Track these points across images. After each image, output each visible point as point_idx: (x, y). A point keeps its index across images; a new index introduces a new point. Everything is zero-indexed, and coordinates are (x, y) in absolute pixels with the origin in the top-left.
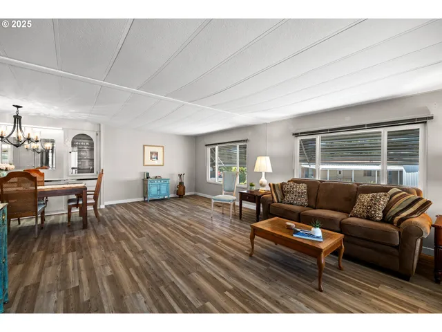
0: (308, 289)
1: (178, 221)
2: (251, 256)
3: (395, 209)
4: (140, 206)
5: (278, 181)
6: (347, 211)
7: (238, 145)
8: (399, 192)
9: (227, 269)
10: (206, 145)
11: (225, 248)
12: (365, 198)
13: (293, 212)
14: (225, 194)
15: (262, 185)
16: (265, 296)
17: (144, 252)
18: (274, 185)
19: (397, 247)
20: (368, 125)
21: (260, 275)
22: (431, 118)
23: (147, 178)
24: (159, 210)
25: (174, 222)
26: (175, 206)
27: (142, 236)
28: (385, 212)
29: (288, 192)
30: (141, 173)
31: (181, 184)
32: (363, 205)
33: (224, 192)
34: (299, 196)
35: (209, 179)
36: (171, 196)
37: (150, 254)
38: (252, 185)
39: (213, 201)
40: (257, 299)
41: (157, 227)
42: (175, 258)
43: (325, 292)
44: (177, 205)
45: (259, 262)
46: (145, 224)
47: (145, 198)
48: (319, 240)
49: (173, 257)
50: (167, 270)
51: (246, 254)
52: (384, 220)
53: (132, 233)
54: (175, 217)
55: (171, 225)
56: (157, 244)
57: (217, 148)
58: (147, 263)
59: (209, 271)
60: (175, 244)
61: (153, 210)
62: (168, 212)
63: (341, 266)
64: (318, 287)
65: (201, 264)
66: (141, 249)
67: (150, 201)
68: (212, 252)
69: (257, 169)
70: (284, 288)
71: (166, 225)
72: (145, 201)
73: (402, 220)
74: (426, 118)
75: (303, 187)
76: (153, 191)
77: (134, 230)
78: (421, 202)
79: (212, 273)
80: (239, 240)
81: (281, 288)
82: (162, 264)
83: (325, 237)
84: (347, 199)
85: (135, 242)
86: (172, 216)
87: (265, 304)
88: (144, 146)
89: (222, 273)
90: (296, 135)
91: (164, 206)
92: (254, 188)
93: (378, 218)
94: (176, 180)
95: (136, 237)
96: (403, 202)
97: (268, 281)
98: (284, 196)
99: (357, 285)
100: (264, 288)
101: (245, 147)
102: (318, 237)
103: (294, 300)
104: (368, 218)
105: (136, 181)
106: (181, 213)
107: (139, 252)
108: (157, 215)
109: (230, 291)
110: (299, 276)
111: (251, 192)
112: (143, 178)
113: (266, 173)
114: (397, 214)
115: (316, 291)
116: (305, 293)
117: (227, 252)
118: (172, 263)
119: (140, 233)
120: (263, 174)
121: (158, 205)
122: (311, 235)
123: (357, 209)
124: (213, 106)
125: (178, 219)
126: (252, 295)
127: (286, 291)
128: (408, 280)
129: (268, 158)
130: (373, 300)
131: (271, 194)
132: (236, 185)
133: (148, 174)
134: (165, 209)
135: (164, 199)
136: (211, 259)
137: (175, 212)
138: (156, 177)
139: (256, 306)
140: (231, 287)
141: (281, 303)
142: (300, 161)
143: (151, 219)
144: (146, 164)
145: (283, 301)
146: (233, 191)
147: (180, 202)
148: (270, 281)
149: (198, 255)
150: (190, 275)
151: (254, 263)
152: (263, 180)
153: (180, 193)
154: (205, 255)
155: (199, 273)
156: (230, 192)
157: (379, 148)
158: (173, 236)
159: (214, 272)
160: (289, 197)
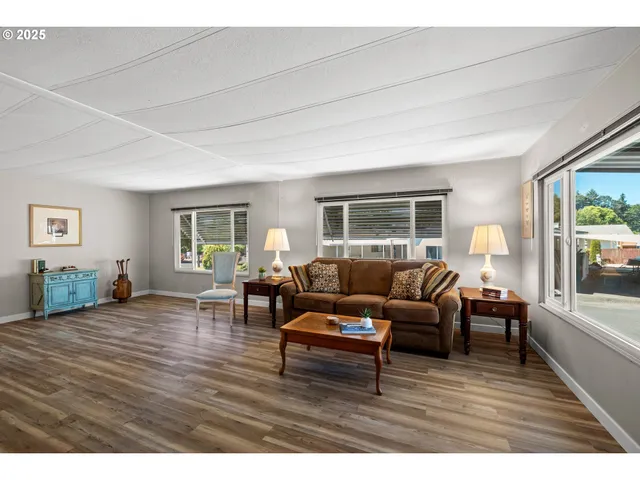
0: (366, 398)
1: (131, 345)
2: (281, 373)
3: (431, 285)
4: (26, 330)
5: (300, 262)
6: (385, 292)
7: (233, 211)
8: (431, 267)
9: (253, 403)
10: (173, 210)
11: (237, 372)
12: (402, 276)
13: (326, 302)
14: (217, 288)
15: (277, 270)
16: (320, 423)
17: (74, 418)
18: (296, 268)
19: (437, 326)
20: (399, 193)
21: (305, 398)
22: (451, 190)
23: (41, 271)
24: (79, 331)
25: (125, 347)
26: (115, 319)
27: (56, 388)
28: (423, 289)
29: (316, 276)
30: (23, 262)
31: (122, 277)
32: (402, 284)
33: (215, 285)
34: (330, 281)
35: (179, 266)
36: (100, 301)
37: (91, 418)
38: (262, 271)
39: (199, 301)
40: (312, 431)
41: (87, 364)
42: (151, 412)
43: (385, 395)
44: (118, 316)
45: (296, 379)
46: (53, 363)
47: (35, 311)
48: (370, 332)
49: (147, 410)
50: (142, 437)
51: (274, 373)
52: (423, 299)
53: (27, 389)
54: (123, 339)
55: (122, 355)
56: (103, 396)
57: (194, 214)
58: (89, 438)
59: (225, 415)
60: (143, 387)
61: (64, 332)
62: (103, 332)
63: (390, 358)
64: (375, 391)
65: (207, 407)
66: (62, 416)
67: (52, 316)
68: (219, 383)
69: (268, 247)
70: (340, 405)
71: (108, 358)
72: (33, 319)
73: (439, 295)
74: (447, 190)
75: (333, 269)
76: (57, 295)
77: (30, 381)
78: (452, 276)
79: (233, 417)
80: (256, 355)
81: (337, 407)
82: (128, 431)
83: (377, 327)
84: (383, 279)
85: (43, 406)
86: (116, 338)
87: (325, 435)
88: (30, 207)
89: (248, 411)
90: (319, 200)
91: (91, 322)
92: (265, 275)
93: (418, 297)
94: (111, 272)
95: (42, 395)
96: (437, 277)
97: (316, 401)
98: (311, 283)
99: (411, 376)
100: (315, 412)
101: (244, 215)
102: (370, 329)
103: (356, 416)
104: (408, 298)
105: (11, 279)
106: (134, 330)
107: (61, 423)
108: (80, 341)
109: (270, 434)
110: (349, 383)
111: (261, 280)
112: (28, 271)
113: (281, 252)
114: (434, 290)
115: (376, 397)
116: (364, 403)
117: (243, 377)
118: (150, 422)
119: (50, 384)
120: (278, 254)
121: (72, 322)
122: (362, 328)
123: (396, 289)
124: (202, 146)
125: (132, 341)
126: (303, 428)
127: (344, 408)
128: (446, 358)
129: (284, 231)
130: (429, 388)
131: (294, 280)
132: (236, 273)
133: (42, 263)
134: (93, 327)
135: (83, 309)
136: (221, 394)
137: (119, 328)
138: (63, 269)
139: (316, 442)
140: (270, 428)
141: (343, 426)
142: (324, 234)
143: (66, 352)
144: (35, 242)
145: (343, 422)
146: (231, 282)
147: (122, 310)
148: (319, 400)
149: (197, 395)
150: (194, 432)
151: (289, 382)
152: (278, 262)
153: (120, 294)
154: (208, 390)
155: (209, 423)
156: (227, 283)
157: (407, 219)
158: (131, 373)
159: (233, 413)
160: (317, 284)
